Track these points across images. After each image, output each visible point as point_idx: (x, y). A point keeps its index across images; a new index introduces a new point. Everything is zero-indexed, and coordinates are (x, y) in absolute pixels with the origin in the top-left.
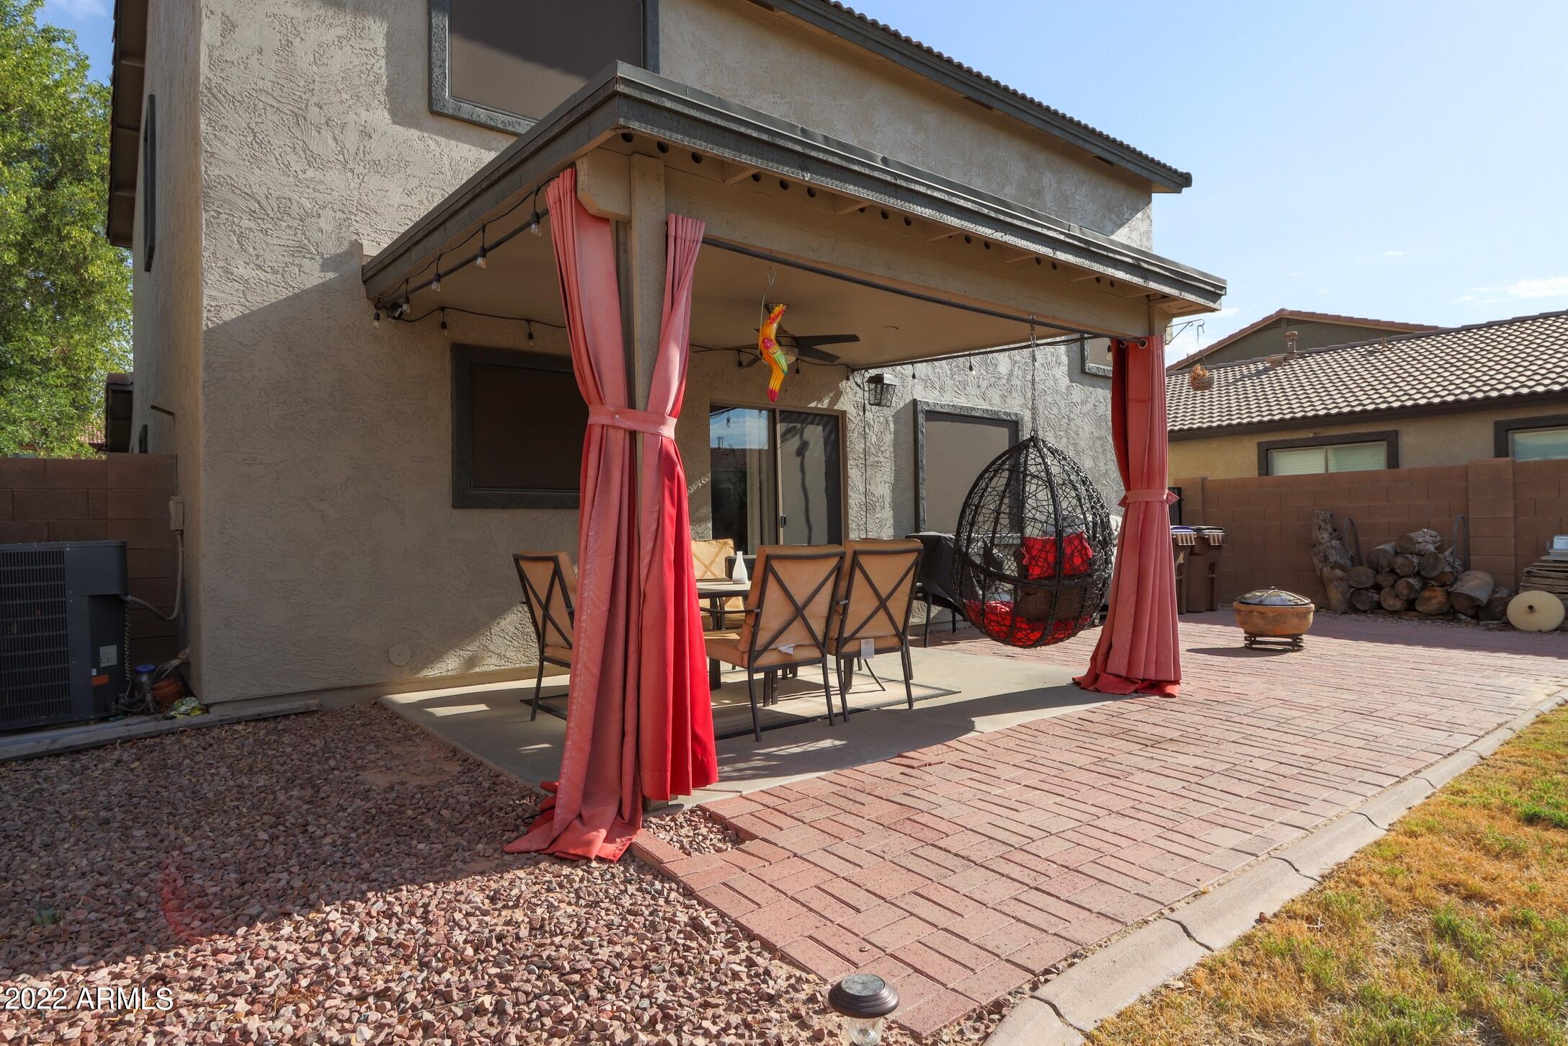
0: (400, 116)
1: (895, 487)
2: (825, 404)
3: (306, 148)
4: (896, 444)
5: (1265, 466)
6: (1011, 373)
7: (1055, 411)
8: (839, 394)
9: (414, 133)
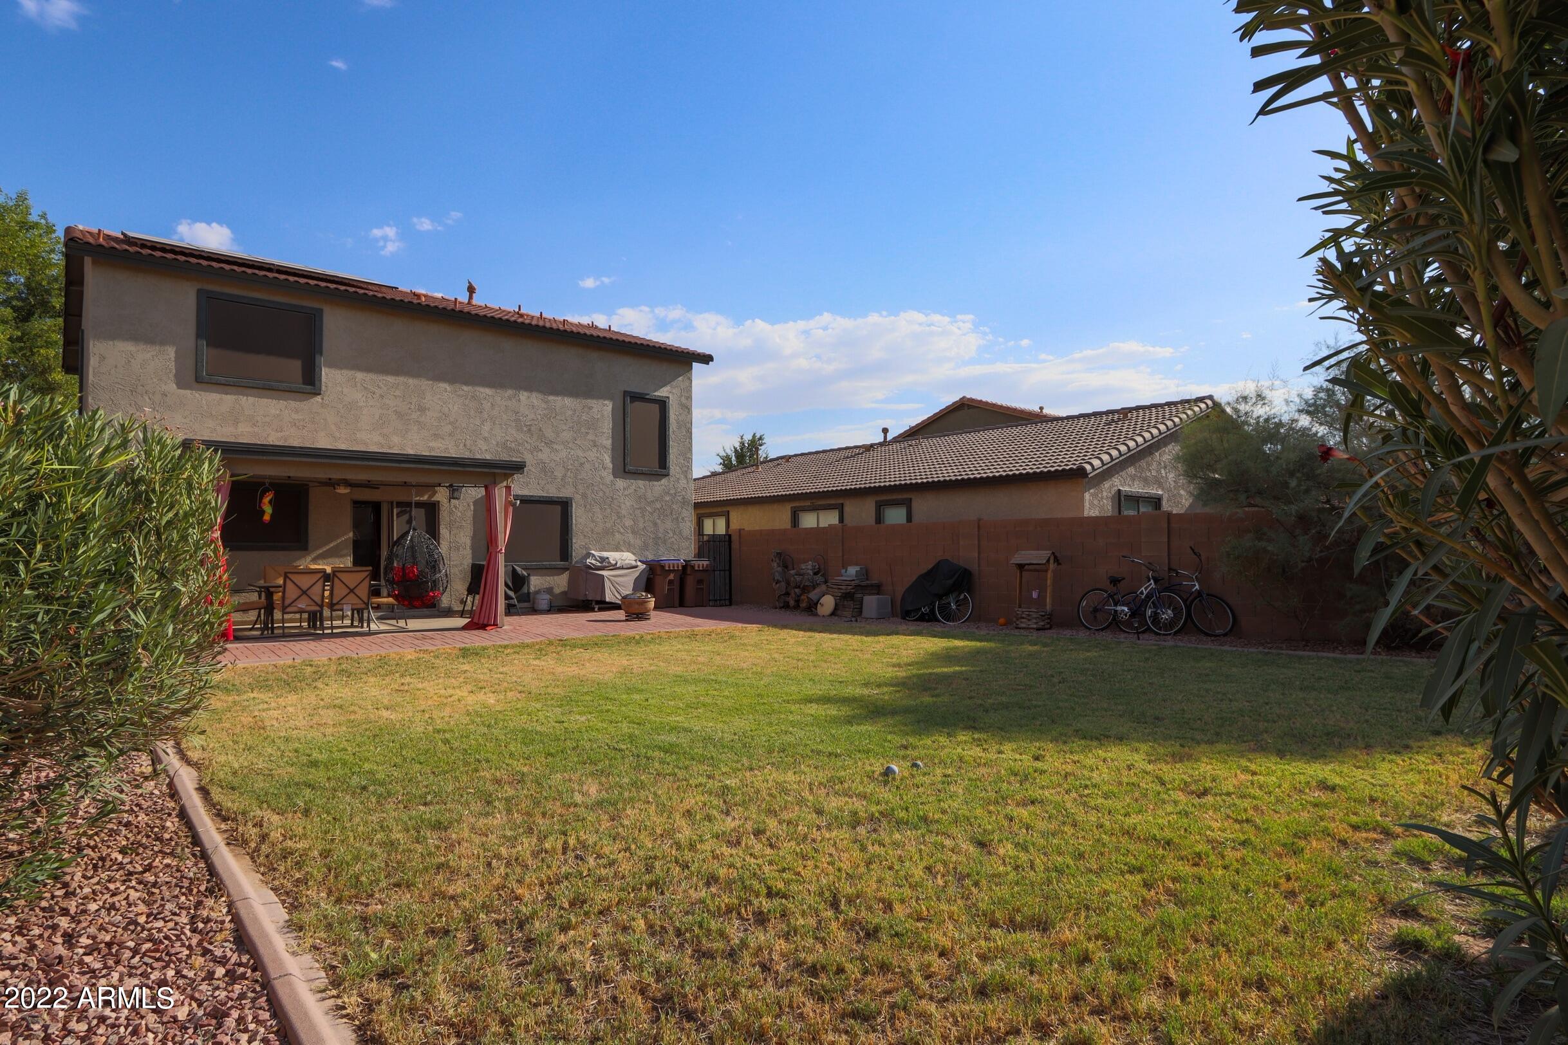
0: (181, 385)
1: (474, 538)
2: (425, 498)
3: (136, 403)
4: (475, 517)
5: (795, 521)
6: (565, 476)
7: (601, 494)
8: (435, 493)
9: (188, 392)
